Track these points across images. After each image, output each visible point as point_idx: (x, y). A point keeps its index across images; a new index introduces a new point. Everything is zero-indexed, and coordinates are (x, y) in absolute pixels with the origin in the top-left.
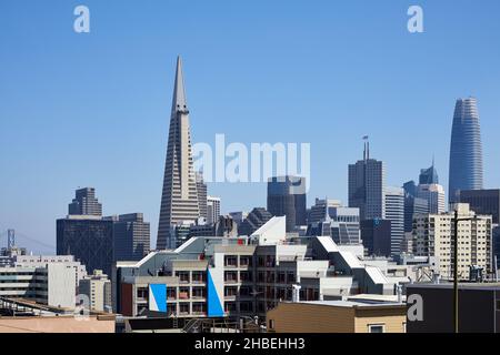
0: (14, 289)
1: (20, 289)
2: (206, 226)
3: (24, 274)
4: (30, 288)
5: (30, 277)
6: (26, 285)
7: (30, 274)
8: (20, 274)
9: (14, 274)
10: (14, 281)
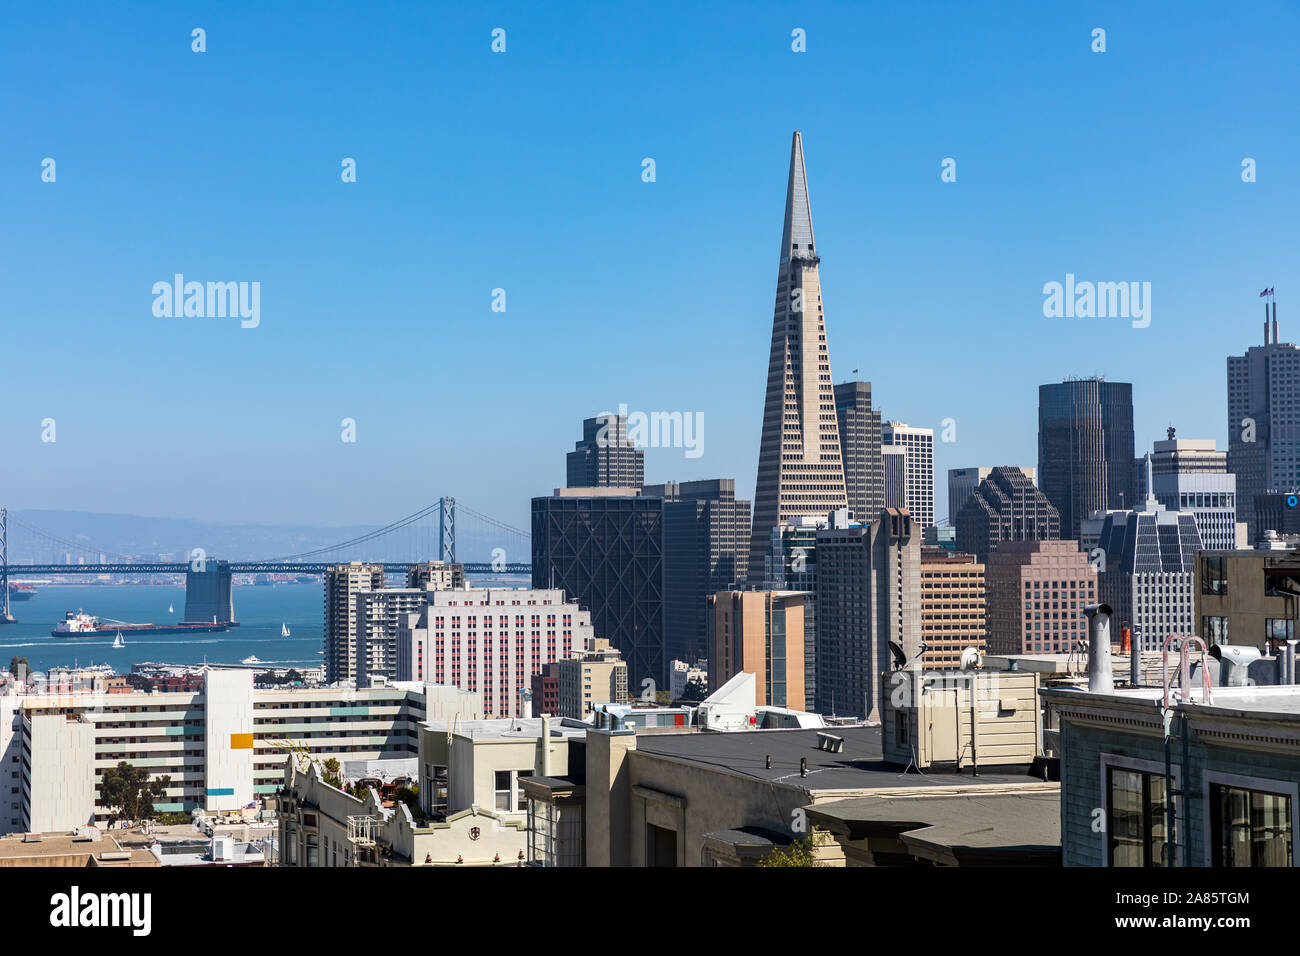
0: (365, 733)
1: (376, 733)
2: (852, 530)
3: (384, 703)
4: (396, 732)
5: (395, 710)
6: (388, 725)
7: (396, 703)
8: (376, 703)
9: (365, 703)
10: (365, 718)
